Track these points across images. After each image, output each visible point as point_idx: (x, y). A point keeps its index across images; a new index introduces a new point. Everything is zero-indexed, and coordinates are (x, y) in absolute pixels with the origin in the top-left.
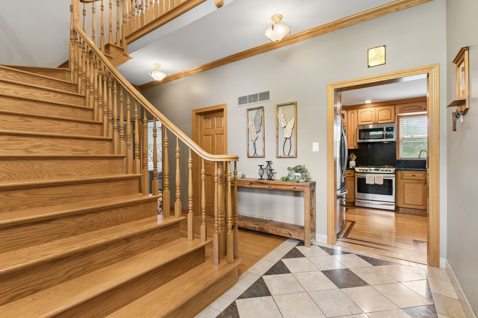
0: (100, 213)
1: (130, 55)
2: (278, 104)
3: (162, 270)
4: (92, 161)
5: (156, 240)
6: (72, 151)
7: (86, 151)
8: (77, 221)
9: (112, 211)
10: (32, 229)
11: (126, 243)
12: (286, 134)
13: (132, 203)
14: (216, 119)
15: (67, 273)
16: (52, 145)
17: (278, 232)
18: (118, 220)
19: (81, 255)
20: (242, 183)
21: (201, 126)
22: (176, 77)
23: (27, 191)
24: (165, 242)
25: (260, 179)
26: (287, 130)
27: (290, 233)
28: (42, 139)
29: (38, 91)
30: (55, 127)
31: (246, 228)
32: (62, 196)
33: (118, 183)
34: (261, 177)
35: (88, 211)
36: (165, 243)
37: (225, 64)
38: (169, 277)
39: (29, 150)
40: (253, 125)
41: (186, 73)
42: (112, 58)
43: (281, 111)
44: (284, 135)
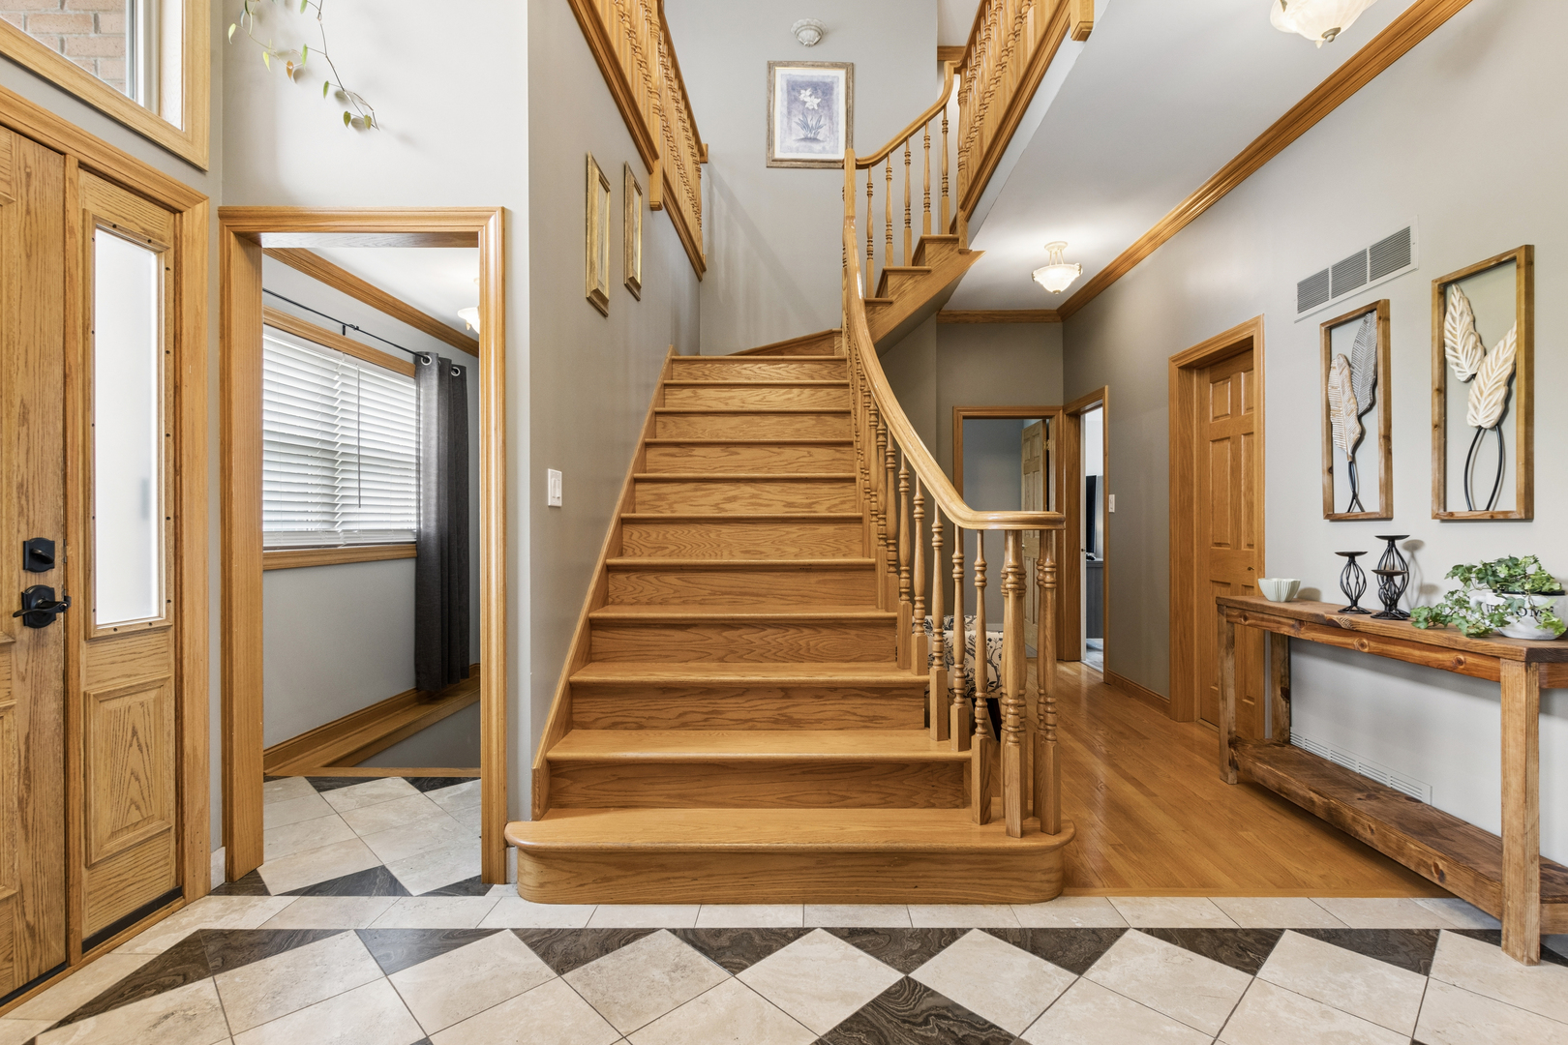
0: (765, 630)
1: (974, 247)
2: (1441, 279)
3: (823, 773)
4: (802, 526)
5: (855, 714)
6: (784, 506)
7: (809, 505)
8: (726, 638)
9: (788, 631)
10: (664, 635)
11: (783, 698)
12: (1476, 408)
13: (831, 622)
14: (1246, 377)
15: (680, 715)
16: (753, 496)
17: (1394, 846)
18: (801, 652)
19: (701, 693)
20: (1272, 617)
21: (1203, 409)
22: (1130, 259)
23: (680, 575)
24: (878, 725)
25: (1344, 611)
26: (1479, 388)
27: (1441, 867)
28: (738, 485)
29: (774, 390)
30: (773, 459)
31: (1285, 796)
32: (728, 590)
33: (828, 576)
34: (1355, 603)
35: (746, 622)
36: (876, 728)
37: (1256, 169)
38: (844, 798)
39: (721, 506)
40: (1343, 387)
41: (1151, 239)
42: (929, 271)
43: (1456, 304)
44: (1469, 416)
